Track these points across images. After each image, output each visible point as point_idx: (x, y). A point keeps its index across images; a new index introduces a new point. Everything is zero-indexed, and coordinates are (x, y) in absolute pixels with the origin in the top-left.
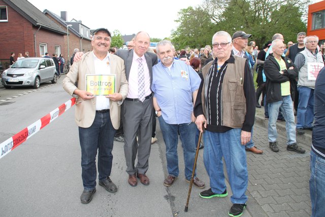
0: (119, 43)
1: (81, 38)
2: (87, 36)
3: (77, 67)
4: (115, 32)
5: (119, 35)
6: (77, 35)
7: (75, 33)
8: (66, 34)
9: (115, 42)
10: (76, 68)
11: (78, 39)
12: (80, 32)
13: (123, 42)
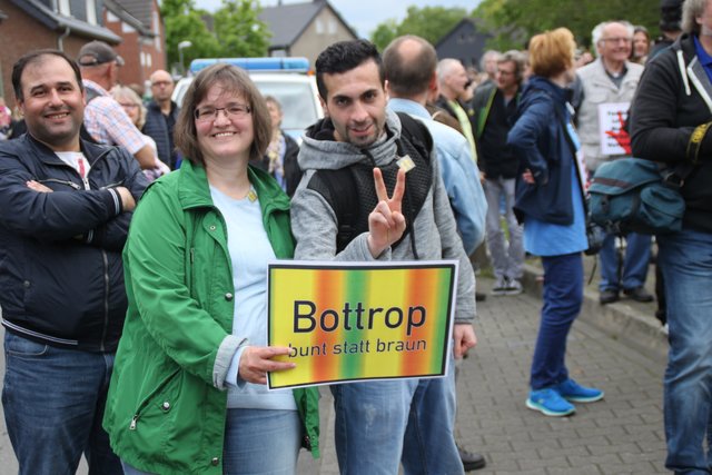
6: (44, 19)
13: (270, 36)
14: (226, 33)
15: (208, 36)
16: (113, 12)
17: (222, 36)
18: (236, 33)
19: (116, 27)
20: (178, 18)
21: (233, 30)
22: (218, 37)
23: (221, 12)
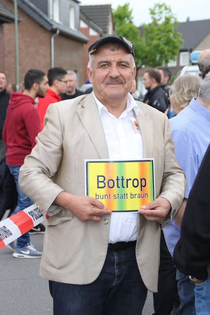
0: (166, 48)
1: (53, 31)
2: (72, 26)
3: (59, 133)
4: (157, 10)
5: (168, 20)
6: (43, 23)
7: (36, 17)
8: (12, 20)
9: (155, 42)
10: (55, 135)
11: (43, 36)
12: (51, 12)
13: (181, 42)
14: (152, 39)
15: (141, 40)
16: (84, 21)
17: (149, 41)
18: (159, 39)
19: (85, 31)
20: (121, 27)
21: (157, 37)
22: (146, 42)
23: (150, 25)
